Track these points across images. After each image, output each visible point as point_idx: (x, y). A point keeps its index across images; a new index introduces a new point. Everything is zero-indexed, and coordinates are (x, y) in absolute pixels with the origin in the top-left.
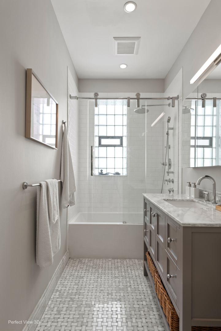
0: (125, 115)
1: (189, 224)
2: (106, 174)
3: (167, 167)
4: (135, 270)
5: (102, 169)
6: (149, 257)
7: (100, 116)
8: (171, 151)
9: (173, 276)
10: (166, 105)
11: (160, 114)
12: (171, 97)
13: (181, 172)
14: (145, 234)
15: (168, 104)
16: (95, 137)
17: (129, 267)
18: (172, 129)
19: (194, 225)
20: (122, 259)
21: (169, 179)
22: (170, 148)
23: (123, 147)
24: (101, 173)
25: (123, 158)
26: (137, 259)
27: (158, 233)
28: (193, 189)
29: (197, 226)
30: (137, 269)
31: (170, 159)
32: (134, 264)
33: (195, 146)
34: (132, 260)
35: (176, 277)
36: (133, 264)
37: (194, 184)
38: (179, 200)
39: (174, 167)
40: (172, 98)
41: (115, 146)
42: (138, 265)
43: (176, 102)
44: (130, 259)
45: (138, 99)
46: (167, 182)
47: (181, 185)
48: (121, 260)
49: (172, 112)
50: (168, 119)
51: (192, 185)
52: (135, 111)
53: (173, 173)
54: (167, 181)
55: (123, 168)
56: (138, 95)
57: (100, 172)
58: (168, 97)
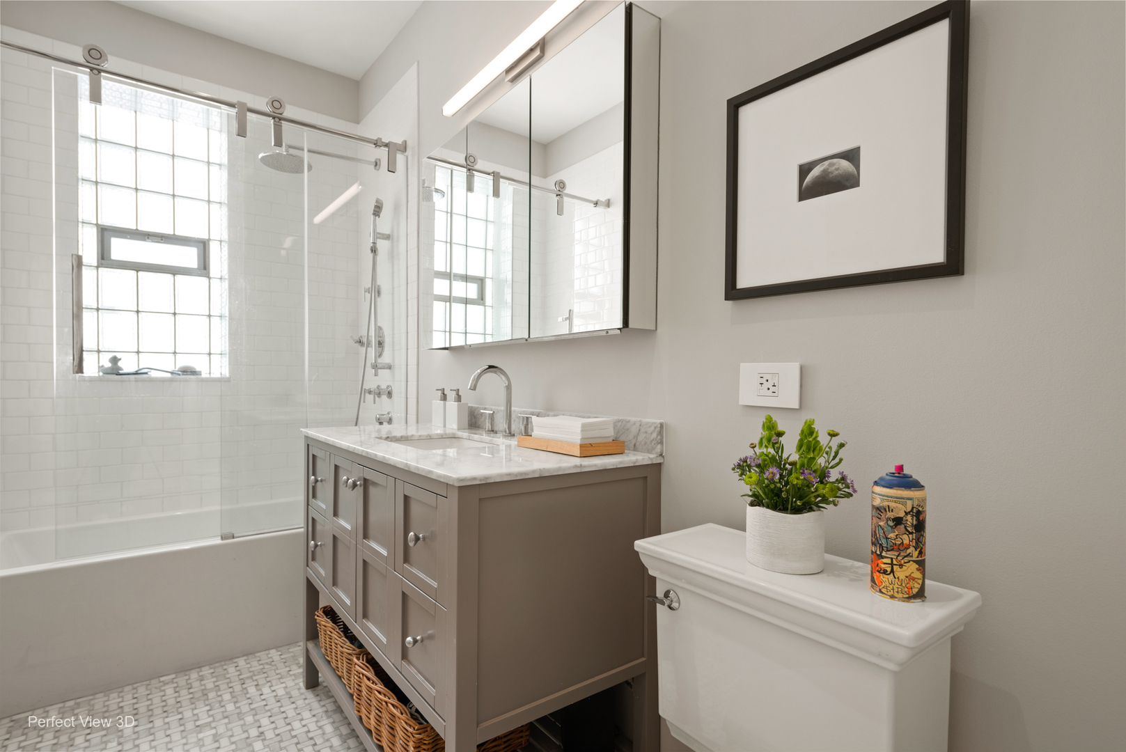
0: (220, 165)
1: (475, 479)
2: (136, 373)
3: (372, 352)
4: (274, 683)
5: (119, 355)
6: (327, 622)
7: (104, 149)
8: (384, 301)
9: (422, 638)
10: (369, 163)
11: (347, 188)
12: (386, 140)
13: (415, 363)
14: (312, 556)
15: (374, 160)
16: (80, 225)
17: (247, 681)
18: (387, 237)
19: (487, 478)
20: (217, 665)
21: (379, 386)
22: (379, 293)
23: (209, 278)
24: (114, 370)
25: (209, 316)
26: (276, 648)
27: (366, 536)
28: (452, 405)
29: (493, 481)
30: (280, 678)
31: (380, 328)
32: (266, 666)
33: (449, 299)
34: (257, 655)
35: (431, 637)
36: (262, 667)
37: (455, 392)
38: (420, 436)
39: (393, 350)
40: (386, 145)
41: (174, 271)
42: (281, 665)
43: (400, 158)
44: (248, 653)
45: (278, 119)
46: (372, 396)
47: (415, 400)
48: (214, 668)
49: (388, 186)
50: (376, 206)
51: (451, 395)
52: (260, 156)
53: (390, 367)
54: (370, 392)
55: (210, 354)
56: (277, 104)
57: (108, 365)
58: (375, 138)
